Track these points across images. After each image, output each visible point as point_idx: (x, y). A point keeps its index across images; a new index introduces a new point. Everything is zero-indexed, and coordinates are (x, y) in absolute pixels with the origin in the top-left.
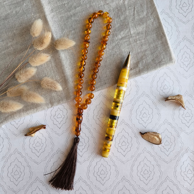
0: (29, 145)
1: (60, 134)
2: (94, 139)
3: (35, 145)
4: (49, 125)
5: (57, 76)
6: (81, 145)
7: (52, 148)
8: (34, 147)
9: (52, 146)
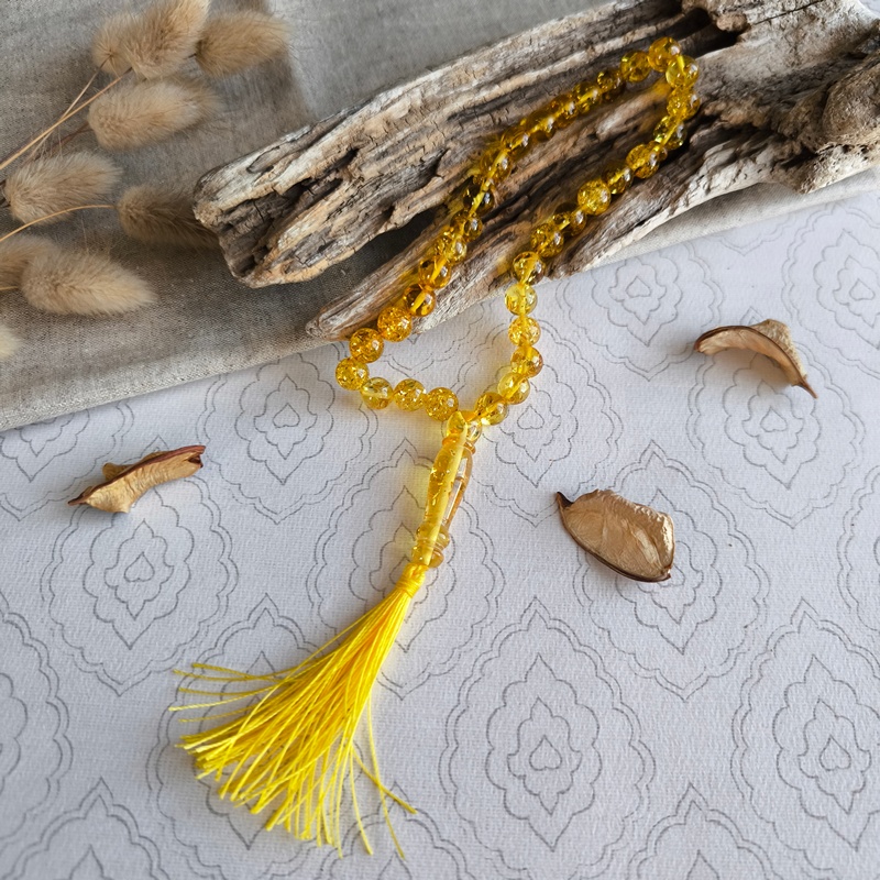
0: (81, 574)
1: (283, 515)
2: (488, 542)
4: (219, 461)
7: (223, 594)
8: (112, 587)
9: (228, 579)
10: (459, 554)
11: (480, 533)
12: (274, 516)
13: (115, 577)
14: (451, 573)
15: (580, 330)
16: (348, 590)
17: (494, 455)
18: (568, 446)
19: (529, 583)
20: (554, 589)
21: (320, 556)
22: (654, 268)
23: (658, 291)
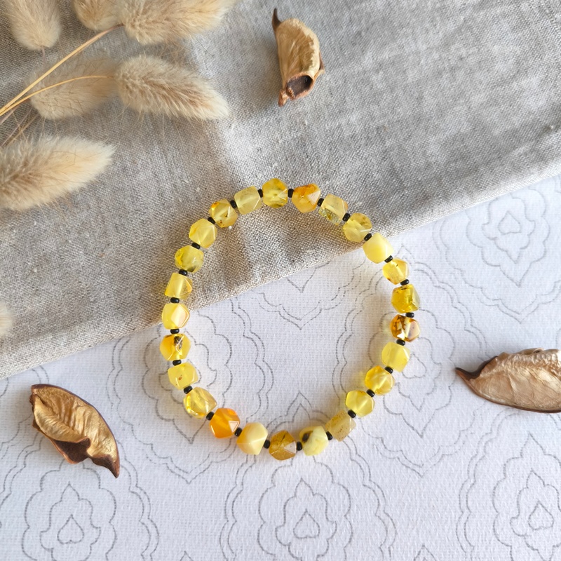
0: (19, 538)
1: (193, 474)
2: (380, 494)
3: (52, 534)
4: (131, 421)
5: (177, 172)
6: (307, 532)
7: (147, 553)
8: (48, 550)
9: (150, 538)
10: (354, 508)
11: (372, 485)
12: (185, 475)
13: (50, 539)
14: (348, 526)
15: (457, 272)
16: (257, 546)
17: (383, 407)
18: (448, 395)
19: (418, 531)
20: (439, 537)
21: (230, 513)
22: (524, 201)
23: (528, 227)
